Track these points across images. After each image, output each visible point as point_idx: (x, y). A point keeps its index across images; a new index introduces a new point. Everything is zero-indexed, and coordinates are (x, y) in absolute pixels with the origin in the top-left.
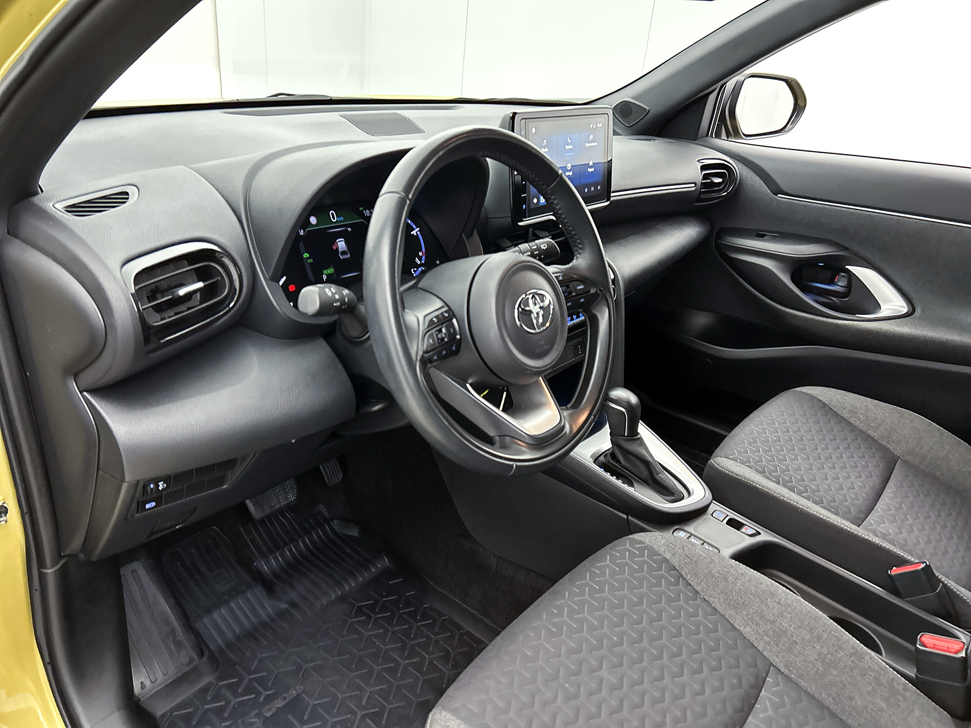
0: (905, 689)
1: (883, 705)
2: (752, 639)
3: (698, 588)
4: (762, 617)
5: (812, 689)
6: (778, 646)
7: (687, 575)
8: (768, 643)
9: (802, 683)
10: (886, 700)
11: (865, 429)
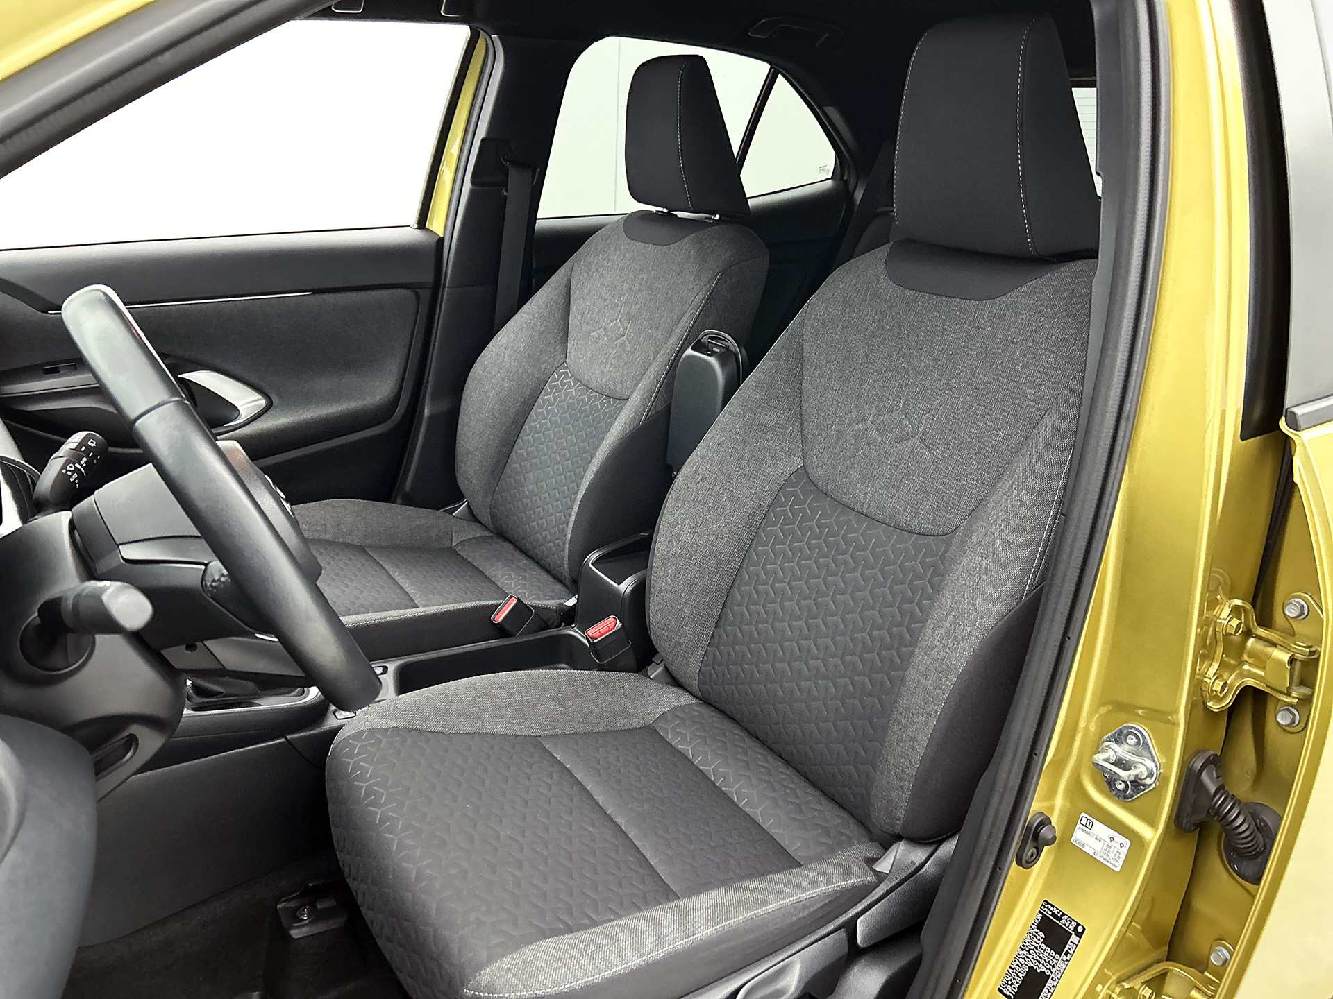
0: (609, 676)
1: (609, 698)
2: (508, 731)
3: (440, 729)
4: (501, 707)
5: (567, 729)
6: (526, 719)
7: (422, 725)
8: (520, 724)
9: (559, 731)
10: (606, 693)
11: (316, 536)
